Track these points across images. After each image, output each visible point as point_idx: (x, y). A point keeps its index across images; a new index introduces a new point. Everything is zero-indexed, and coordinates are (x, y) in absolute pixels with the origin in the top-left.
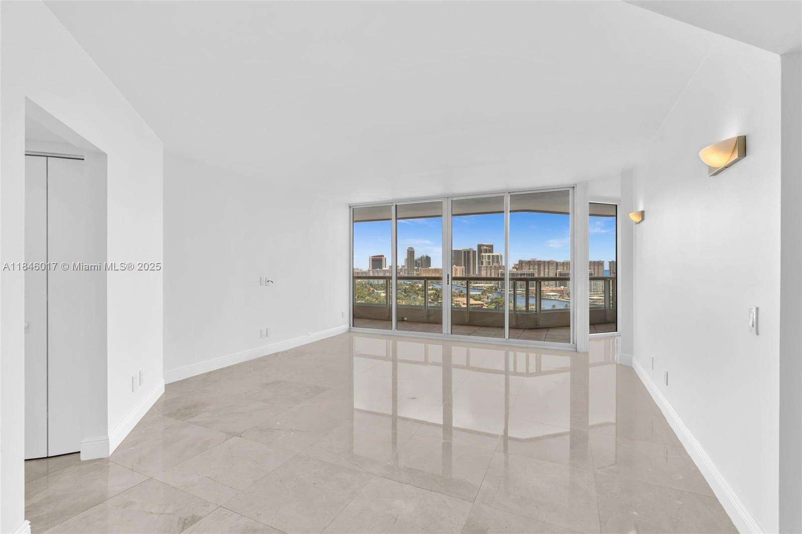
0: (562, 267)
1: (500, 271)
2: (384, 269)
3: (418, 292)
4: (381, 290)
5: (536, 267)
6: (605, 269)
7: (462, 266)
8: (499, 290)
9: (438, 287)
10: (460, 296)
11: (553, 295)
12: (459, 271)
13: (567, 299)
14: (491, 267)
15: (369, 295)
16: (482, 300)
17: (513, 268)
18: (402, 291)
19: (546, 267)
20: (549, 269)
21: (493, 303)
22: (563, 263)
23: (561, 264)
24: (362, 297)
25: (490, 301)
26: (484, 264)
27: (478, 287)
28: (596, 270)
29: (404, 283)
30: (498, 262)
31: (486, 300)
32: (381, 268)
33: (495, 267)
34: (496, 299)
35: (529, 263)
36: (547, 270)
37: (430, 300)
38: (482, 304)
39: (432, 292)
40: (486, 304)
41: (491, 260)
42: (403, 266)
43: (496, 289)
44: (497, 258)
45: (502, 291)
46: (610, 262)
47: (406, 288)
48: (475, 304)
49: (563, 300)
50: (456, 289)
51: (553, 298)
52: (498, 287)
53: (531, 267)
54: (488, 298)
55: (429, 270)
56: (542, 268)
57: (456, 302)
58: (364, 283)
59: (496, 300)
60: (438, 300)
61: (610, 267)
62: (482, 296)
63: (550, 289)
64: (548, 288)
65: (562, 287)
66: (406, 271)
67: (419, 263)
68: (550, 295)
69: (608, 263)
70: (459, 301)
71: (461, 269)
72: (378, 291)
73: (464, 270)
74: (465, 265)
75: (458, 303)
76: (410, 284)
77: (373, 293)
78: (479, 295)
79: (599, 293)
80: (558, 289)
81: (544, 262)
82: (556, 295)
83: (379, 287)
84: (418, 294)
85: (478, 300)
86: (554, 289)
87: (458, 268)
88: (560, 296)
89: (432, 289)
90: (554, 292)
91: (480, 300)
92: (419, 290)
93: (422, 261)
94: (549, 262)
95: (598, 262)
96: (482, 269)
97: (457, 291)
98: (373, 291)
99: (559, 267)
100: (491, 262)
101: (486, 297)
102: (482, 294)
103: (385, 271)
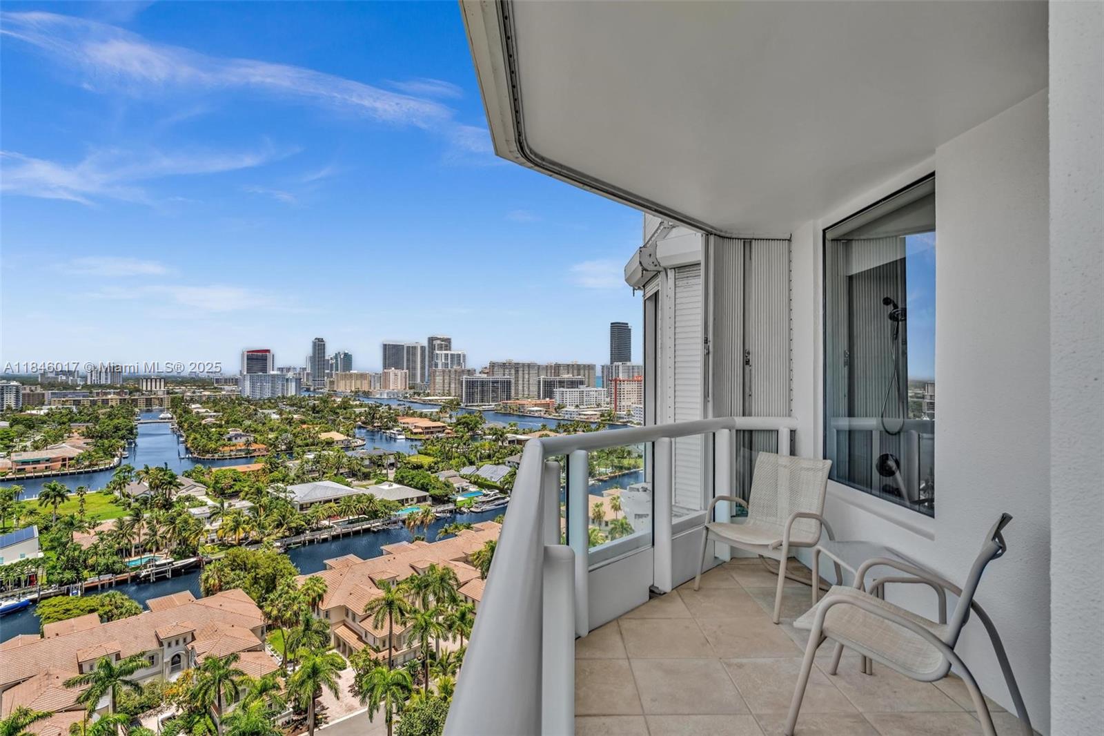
0: (545, 372)
1: (464, 377)
2: (272, 373)
3: (338, 411)
4: (270, 408)
5: (513, 371)
6: (597, 375)
7: (403, 369)
8: (462, 405)
9: (370, 402)
10: (408, 415)
11: (537, 411)
12: (399, 377)
13: (554, 416)
14: (450, 371)
15: (250, 417)
16: (441, 420)
17: (480, 373)
18: (308, 410)
19: (526, 372)
20: (529, 374)
21: (459, 424)
22: (547, 366)
23: (543, 368)
24: (235, 421)
25: (454, 420)
26: (440, 367)
27: (432, 400)
28: (587, 376)
29: (309, 396)
30: (459, 364)
31: (448, 420)
32: (264, 370)
33: (456, 371)
34: (464, 418)
35: (504, 366)
36: (526, 376)
37: (360, 423)
38: (443, 427)
39: (363, 410)
40: (449, 426)
41: (449, 362)
42: (304, 369)
43: (458, 404)
44: (458, 359)
45: (466, 406)
46: (603, 366)
47: (314, 404)
48: (433, 427)
49: (549, 417)
50: (400, 405)
51: (536, 415)
52: (462, 402)
53: (507, 371)
54: (451, 417)
55: (351, 375)
56: (520, 373)
57: (403, 425)
58: (234, 397)
59: (464, 420)
60: (373, 423)
61: (603, 372)
62: (441, 415)
63: (534, 402)
64: (529, 400)
65: (548, 399)
66: (311, 378)
67: (332, 365)
68: (533, 411)
69: (600, 368)
70: (408, 423)
71: (404, 375)
72: (264, 411)
73: (408, 375)
74: (408, 368)
75: (406, 426)
76: (319, 399)
77: (256, 414)
78: (437, 412)
79: (592, 406)
80: (543, 402)
81: (523, 365)
82: (541, 411)
83: (265, 403)
84: (337, 413)
85: (435, 421)
86: (538, 402)
87: (399, 372)
88: (546, 411)
89: (361, 406)
90: (538, 407)
91: (439, 421)
92: (339, 407)
93: (337, 361)
94: (529, 366)
95: (589, 366)
96: (437, 374)
97: (401, 408)
98: (256, 410)
99: (541, 373)
100: (449, 366)
101: (448, 416)
102: (441, 412)
103: (273, 376)
